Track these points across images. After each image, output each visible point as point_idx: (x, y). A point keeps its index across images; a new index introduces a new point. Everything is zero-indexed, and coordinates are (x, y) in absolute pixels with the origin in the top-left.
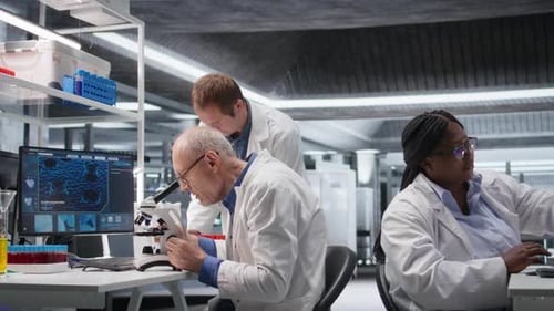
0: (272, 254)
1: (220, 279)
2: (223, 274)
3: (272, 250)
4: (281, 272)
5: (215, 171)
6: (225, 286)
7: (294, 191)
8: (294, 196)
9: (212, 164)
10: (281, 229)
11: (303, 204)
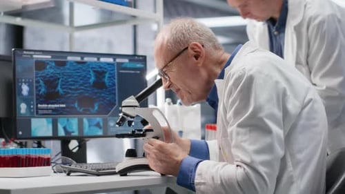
0: (251, 148)
1: (197, 180)
2: (200, 175)
3: (250, 144)
4: (262, 169)
5: (200, 65)
6: (202, 187)
7: (277, 77)
8: (277, 83)
9: (197, 57)
10: (261, 120)
11: (288, 93)
